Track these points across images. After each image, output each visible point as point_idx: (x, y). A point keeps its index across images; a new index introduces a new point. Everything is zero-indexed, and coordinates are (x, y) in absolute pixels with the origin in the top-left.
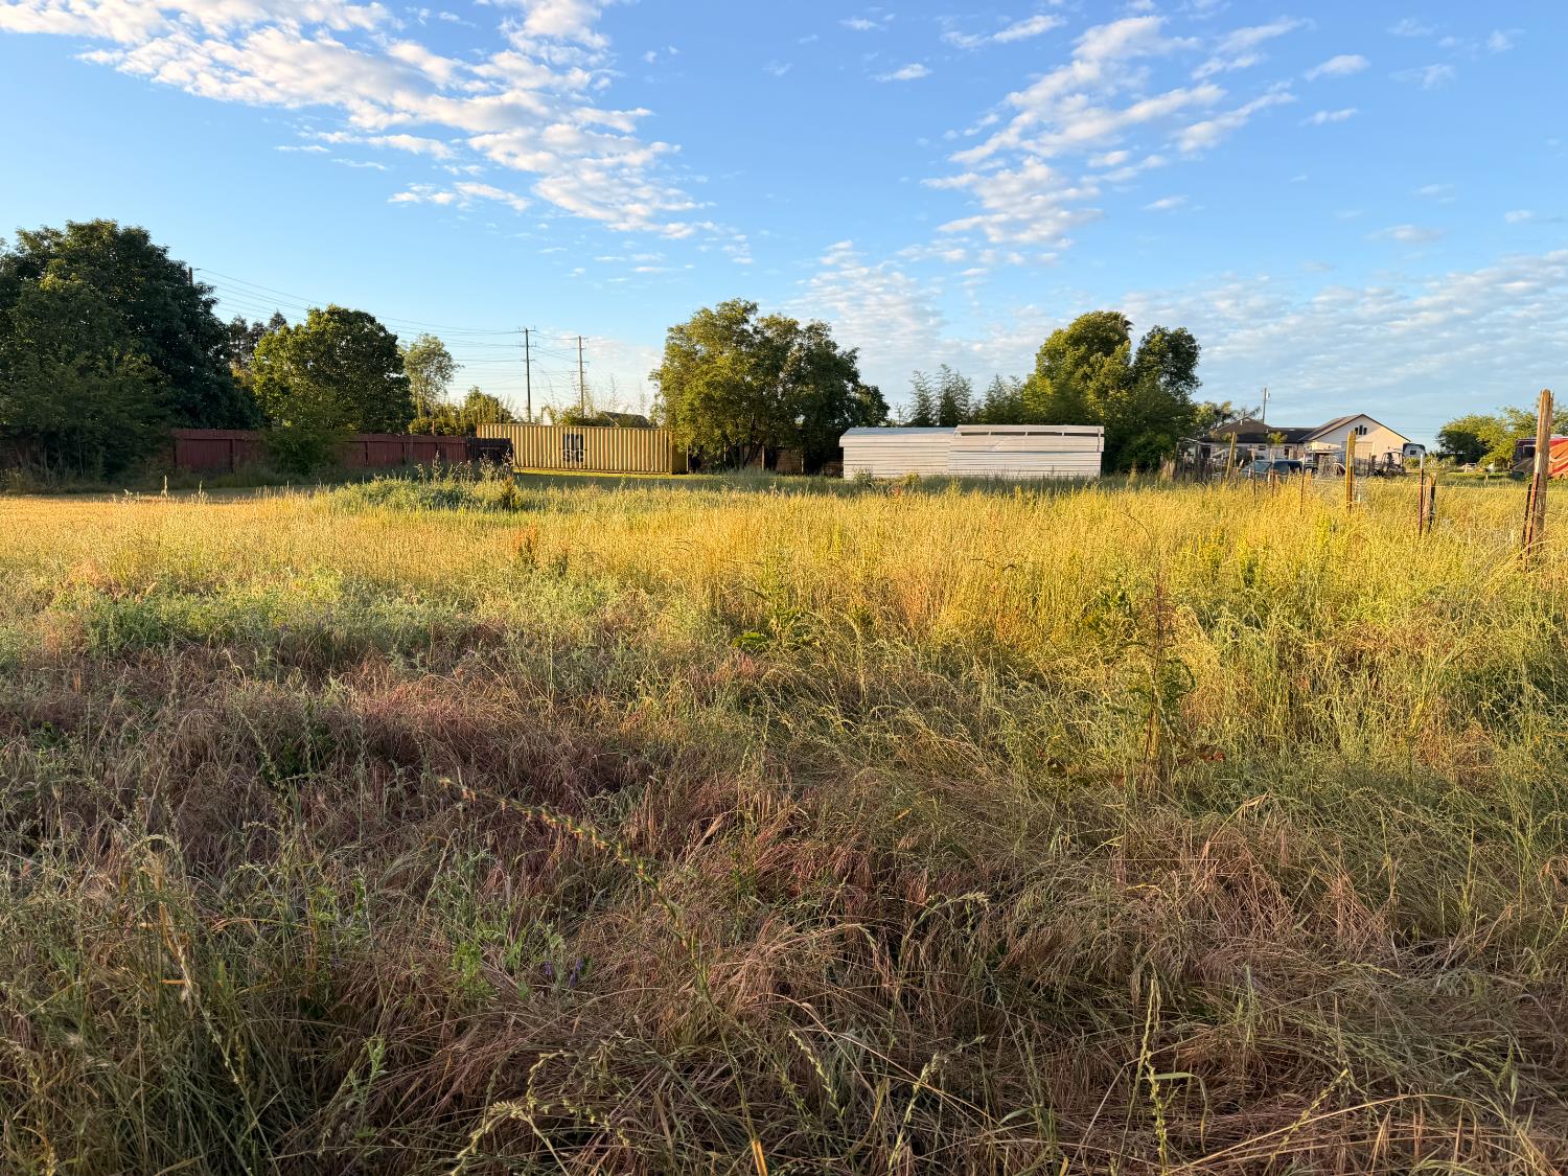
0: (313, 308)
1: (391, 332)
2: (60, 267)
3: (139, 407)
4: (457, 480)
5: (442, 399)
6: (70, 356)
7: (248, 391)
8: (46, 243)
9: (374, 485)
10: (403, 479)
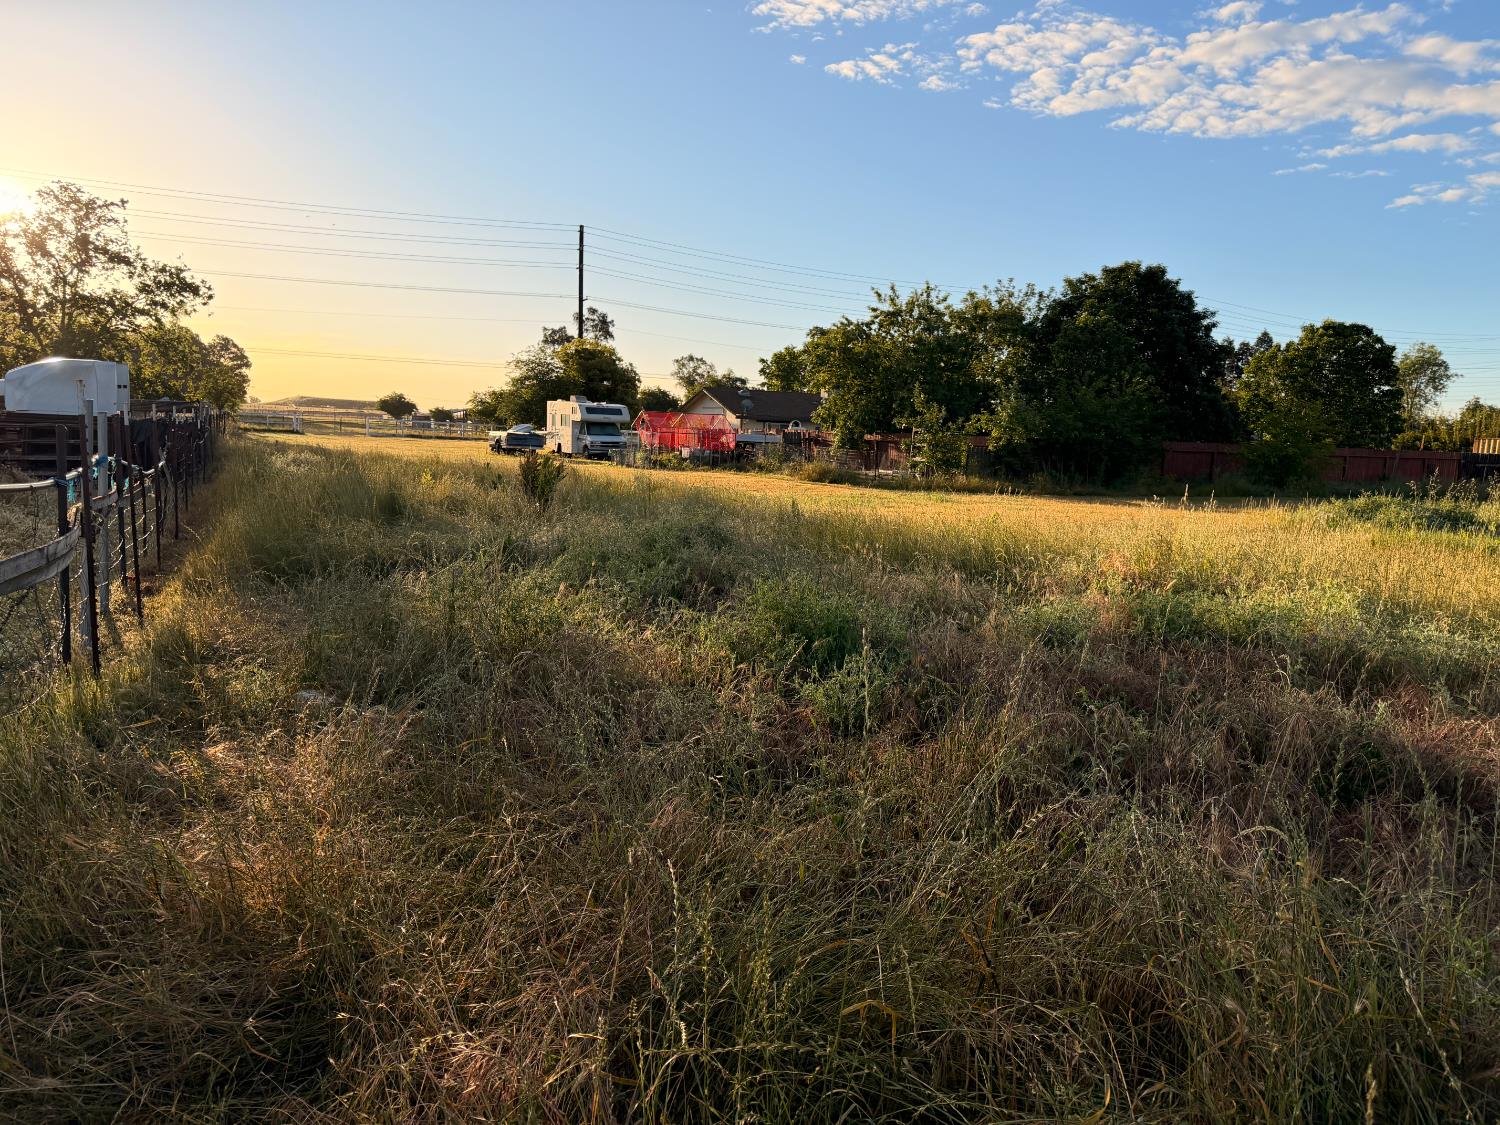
0: (1307, 324)
1: (1388, 342)
2: (1092, 306)
3: (1141, 422)
4: (1457, 499)
5: (1430, 412)
6: (1091, 380)
7: (1234, 407)
8: (1084, 287)
9: (1361, 501)
10: (1394, 496)
